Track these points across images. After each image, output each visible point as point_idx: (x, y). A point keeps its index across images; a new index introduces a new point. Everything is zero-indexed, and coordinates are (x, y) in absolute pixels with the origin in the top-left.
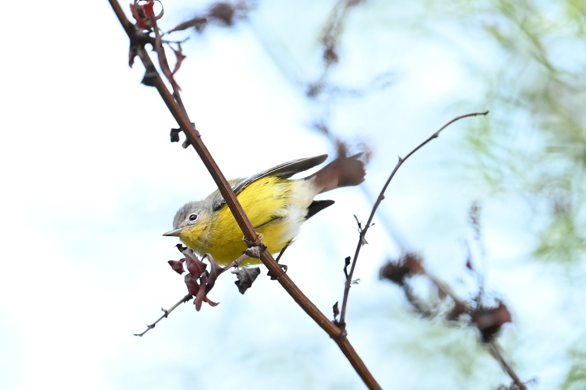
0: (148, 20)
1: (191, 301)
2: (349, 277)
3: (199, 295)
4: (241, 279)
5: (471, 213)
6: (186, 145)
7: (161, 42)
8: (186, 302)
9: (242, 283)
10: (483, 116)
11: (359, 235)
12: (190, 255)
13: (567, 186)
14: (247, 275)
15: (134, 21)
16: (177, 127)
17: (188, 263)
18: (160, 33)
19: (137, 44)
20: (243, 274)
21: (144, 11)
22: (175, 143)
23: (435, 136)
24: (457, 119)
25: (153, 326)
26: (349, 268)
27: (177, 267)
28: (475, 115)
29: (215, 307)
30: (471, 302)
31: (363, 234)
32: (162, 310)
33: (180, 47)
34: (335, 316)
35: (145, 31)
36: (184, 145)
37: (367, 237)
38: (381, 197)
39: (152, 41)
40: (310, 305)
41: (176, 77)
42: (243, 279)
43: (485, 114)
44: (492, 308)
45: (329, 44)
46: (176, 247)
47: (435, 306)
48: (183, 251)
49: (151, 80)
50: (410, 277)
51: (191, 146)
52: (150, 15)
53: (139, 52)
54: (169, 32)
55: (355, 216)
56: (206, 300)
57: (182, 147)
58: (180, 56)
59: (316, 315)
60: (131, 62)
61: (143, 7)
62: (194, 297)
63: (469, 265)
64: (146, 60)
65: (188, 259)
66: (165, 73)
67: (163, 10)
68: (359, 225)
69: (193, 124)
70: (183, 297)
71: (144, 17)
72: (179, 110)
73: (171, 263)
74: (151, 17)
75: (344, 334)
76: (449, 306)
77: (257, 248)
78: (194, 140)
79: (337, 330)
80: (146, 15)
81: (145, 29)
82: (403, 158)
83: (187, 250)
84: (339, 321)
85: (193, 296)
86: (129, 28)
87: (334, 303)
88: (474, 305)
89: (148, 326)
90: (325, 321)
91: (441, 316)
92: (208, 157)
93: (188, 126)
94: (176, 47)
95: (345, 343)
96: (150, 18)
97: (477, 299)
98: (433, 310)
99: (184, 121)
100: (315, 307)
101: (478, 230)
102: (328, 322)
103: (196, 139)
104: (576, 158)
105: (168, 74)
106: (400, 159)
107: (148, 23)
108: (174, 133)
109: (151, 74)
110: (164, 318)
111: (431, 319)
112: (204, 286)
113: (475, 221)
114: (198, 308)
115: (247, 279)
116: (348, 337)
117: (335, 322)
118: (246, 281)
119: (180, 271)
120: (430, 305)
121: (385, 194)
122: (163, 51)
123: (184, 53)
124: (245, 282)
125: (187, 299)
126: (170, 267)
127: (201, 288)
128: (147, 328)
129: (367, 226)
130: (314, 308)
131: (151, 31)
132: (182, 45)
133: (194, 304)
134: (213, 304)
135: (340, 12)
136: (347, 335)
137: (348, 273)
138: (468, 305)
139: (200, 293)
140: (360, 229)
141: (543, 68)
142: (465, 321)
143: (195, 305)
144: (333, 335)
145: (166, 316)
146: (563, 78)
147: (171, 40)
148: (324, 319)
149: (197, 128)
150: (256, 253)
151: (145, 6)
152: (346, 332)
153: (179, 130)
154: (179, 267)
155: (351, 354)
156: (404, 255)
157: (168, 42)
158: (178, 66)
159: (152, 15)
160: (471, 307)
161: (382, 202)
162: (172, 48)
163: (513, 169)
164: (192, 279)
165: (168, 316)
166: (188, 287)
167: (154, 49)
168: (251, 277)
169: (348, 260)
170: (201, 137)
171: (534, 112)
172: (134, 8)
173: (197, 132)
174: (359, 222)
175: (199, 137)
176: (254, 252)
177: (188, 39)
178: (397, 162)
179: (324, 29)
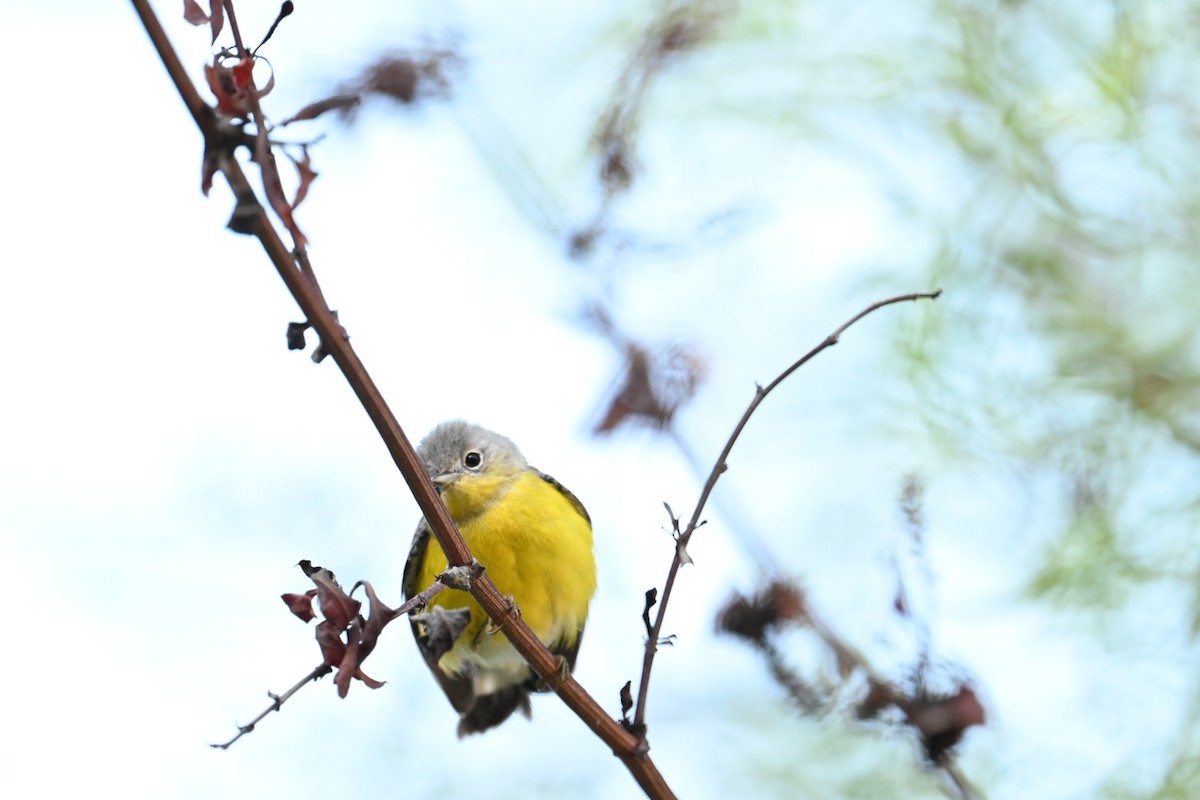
0: (242, 97)
1: (329, 677)
2: (653, 632)
3: (346, 666)
4: (431, 633)
5: (903, 500)
6: (319, 356)
7: (268, 145)
8: (319, 678)
9: (434, 642)
10: (930, 300)
11: (675, 543)
12: (327, 584)
13: (1098, 448)
14: (443, 625)
15: (211, 100)
16: (301, 318)
17: (323, 598)
18: (267, 124)
19: (219, 147)
20: (435, 622)
21: (234, 79)
22: (297, 351)
23: (831, 341)
24: (876, 307)
25: (250, 728)
26: (654, 612)
27: (300, 607)
28: (914, 297)
29: (378, 690)
30: (902, 683)
31: (682, 541)
32: (270, 694)
33: (306, 154)
34: (625, 710)
35: (236, 121)
36: (316, 357)
37: (691, 548)
38: (721, 468)
39: (250, 142)
40: (574, 688)
41: (298, 216)
42: (435, 633)
43: (935, 296)
44: (945, 695)
45: (611, 149)
46: (299, 567)
47: (829, 691)
48: (313, 575)
49: (247, 220)
50: (778, 632)
51: (329, 360)
52: (247, 88)
53: (224, 163)
54: (285, 124)
55: (666, 506)
56: (359, 676)
57: (311, 361)
58: (307, 174)
59: (585, 708)
60: (207, 184)
61: (231, 71)
62: (335, 670)
63: (899, 606)
64: (236, 179)
65: (322, 591)
66: (275, 208)
67: (272, 78)
68: (676, 523)
69: (334, 314)
70: (311, 670)
71: (234, 91)
72: (305, 285)
73: (288, 599)
74: (248, 91)
75: (642, 747)
76: (857, 691)
77: (465, 569)
78: (335, 346)
79: (629, 740)
80: (238, 89)
81: (236, 116)
82: (765, 386)
83: (320, 572)
84: (632, 720)
85: (333, 668)
86: (202, 115)
87: (623, 685)
88: (908, 690)
89: (240, 729)
90: (603, 721)
91: (841, 712)
92: (365, 381)
93: (324, 318)
94: (298, 155)
95: (645, 766)
96: (246, 93)
97: (917, 678)
98: (825, 700)
99: (316, 307)
100: (584, 691)
101: (917, 538)
102: (610, 723)
103: (340, 343)
104: (1118, 393)
105: (282, 208)
106: (759, 388)
107: (242, 104)
108: (295, 332)
109: (247, 211)
110: (273, 712)
111: (820, 719)
112: (354, 646)
113: (912, 516)
114: (343, 691)
115: (444, 632)
116: (651, 754)
117: (625, 722)
118: (441, 637)
119: (305, 615)
120: (819, 689)
121: (729, 461)
122: (272, 163)
123: (314, 166)
124: (439, 640)
125: (320, 672)
126: (286, 608)
127: (349, 650)
128: (238, 732)
129: (692, 527)
130: (581, 694)
131: (247, 121)
132: (311, 152)
133: (335, 682)
134: (374, 684)
135: (635, 82)
136: (648, 749)
137: (653, 622)
138: (896, 691)
139: (347, 660)
140: (676, 532)
141: (1050, 206)
142: (890, 722)
143: (336, 687)
144: (619, 751)
145: (276, 707)
146: (1090, 226)
147: (288, 139)
148: (603, 717)
149: (343, 321)
150: (462, 579)
151: (236, 69)
152: (647, 743)
153: (305, 326)
154: (303, 608)
155: (658, 788)
156: (766, 586)
157: (281, 144)
158: (302, 193)
159: (250, 87)
160: (903, 694)
161: (722, 477)
162: (290, 157)
163: (990, 412)
164: (331, 633)
165: (282, 707)
166: (323, 648)
167: (254, 159)
168: (451, 628)
169: (651, 597)
170: (351, 341)
171: (1032, 295)
172: (215, 74)
173: (342, 330)
174: (676, 518)
175: (346, 339)
176: (457, 578)
177: (322, 137)
178: (753, 394)
179: (602, 119)
